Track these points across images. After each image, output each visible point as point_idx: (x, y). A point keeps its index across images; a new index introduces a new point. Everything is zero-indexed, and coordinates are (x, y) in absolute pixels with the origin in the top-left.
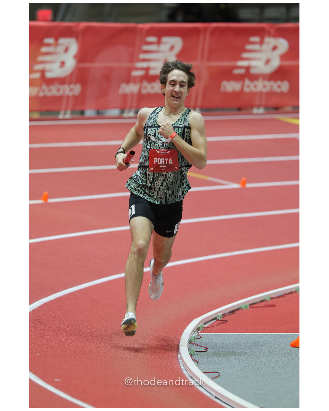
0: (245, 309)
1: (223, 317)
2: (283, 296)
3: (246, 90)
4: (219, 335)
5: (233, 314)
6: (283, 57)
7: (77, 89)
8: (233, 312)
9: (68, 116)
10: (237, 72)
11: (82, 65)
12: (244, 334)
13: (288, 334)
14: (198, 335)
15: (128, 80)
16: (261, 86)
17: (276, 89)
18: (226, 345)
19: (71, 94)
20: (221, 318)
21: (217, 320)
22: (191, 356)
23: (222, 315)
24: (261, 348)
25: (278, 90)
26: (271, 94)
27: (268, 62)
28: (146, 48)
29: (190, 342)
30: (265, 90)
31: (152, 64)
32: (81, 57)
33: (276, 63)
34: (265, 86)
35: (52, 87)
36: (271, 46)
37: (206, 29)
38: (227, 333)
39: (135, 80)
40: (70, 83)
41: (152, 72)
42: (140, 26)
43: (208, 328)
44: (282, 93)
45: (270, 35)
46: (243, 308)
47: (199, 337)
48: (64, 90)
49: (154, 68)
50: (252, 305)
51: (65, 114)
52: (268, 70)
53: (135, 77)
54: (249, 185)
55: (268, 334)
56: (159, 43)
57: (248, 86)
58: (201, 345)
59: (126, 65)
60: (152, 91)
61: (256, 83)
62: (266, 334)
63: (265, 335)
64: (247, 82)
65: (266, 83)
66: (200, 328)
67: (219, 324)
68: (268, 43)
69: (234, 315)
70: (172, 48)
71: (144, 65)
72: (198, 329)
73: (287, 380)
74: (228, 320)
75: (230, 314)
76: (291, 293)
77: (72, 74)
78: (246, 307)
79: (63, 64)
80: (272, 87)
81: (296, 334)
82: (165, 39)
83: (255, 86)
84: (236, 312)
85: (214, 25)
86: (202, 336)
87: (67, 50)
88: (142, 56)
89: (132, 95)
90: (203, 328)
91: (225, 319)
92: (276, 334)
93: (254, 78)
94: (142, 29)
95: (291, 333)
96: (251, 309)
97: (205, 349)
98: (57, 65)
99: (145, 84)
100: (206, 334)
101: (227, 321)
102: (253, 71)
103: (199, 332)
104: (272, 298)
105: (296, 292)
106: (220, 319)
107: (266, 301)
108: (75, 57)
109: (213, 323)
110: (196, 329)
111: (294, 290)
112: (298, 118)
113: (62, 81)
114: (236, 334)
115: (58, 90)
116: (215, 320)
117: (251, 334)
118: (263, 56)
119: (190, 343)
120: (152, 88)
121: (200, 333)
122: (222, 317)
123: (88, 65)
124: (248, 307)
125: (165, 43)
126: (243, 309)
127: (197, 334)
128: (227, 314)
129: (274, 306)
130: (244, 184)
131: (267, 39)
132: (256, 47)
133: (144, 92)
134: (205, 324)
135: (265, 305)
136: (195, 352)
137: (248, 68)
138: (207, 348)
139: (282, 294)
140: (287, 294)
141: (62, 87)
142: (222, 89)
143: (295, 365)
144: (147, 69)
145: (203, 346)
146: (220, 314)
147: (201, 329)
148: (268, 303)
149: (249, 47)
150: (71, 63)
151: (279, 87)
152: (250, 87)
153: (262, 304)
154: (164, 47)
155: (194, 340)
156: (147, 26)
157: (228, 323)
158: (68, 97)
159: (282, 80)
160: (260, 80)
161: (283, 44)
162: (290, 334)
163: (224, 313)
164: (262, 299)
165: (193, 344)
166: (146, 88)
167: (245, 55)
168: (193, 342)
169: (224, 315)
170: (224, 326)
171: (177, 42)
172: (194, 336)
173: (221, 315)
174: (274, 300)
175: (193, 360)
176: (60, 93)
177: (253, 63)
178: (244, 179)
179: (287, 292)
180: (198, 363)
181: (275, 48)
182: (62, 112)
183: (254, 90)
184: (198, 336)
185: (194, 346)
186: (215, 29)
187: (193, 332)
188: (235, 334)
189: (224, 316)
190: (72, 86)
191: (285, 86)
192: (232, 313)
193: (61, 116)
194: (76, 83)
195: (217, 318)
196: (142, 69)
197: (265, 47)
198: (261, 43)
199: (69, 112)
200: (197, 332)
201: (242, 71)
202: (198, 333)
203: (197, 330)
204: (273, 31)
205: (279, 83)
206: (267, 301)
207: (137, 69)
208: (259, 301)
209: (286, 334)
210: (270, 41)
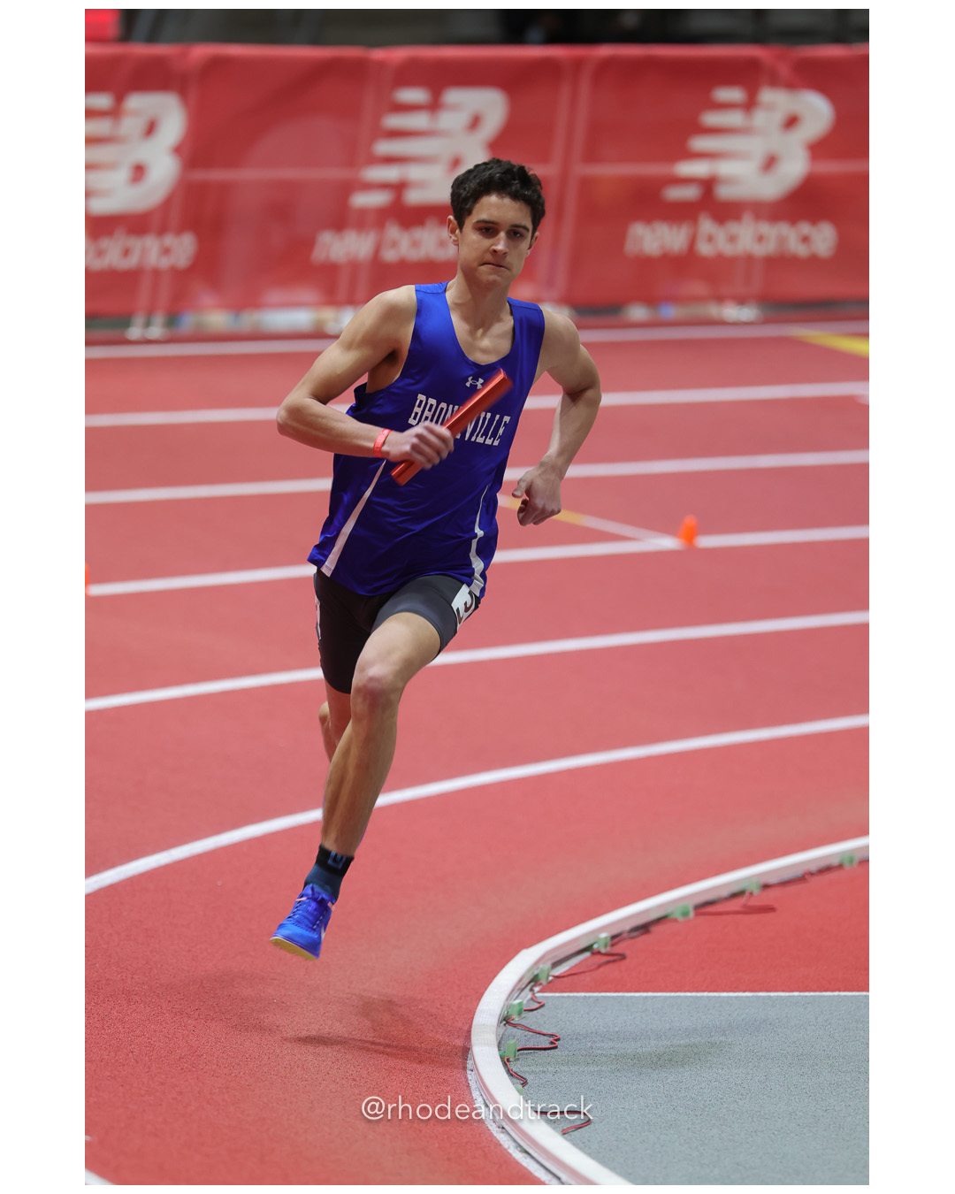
0: (681, 919)
1: (612, 945)
2: (803, 878)
3: (704, 249)
4: (597, 999)
5: (642, 934)
6: (818, 149)
7: (183, 248)
8: (644, 928)
9: (156, 331)
10: (675, 194)
11: (200, 175)
12: (673, 994)
13: (806, 994)
14: (532, 999)
15: (341, 219)
16: (748, 239)
17: (797, 248)
18: (617, 1029)
19: (165, 263)
20: (606, 946)
21: (593, 954)
22: (505, 1062)
23: (609, 940)
24: (723, 1039)
25: (801, 250)
26: (779, 263)
27: (770, 163)
28: (394, 121)
29: (506, 1020)
30: (760, 250)
31: (414, 173)
32: (194, 152)
33: (795, 167)
34: (760, 239)
35: (105, 243)
36: (778, 117)
37: (578, 64)
38: (620, 994)
39: (362, 221)
40: (162, 231)
41: (414, 197)
42: (378, 54)
43: (565, 979)
44: (814, 260)
45: (775, 81)
46: (677, 915)
47: (536, 1005)
48: (144, 252)
49: (421, 185)
50: (705, 907)
51: (148, 324)
52: (772, 187)
53: (363, 212)
54: (706, 542)
55: (746, 997)
56: (434, 106)
57: (710, 239)
58: (538, 1030)
59: (335, 174)
60: (414, 255)
61: (733, 227)
62: (742, 997)
63: (736, 997)
64: (707, 225)
65: (766, 228)
66: (540, 976)
67: (599, 966)
68: (771, 107)
69: (645, 937)
70: (475, 122)
71: (390, 174)
72: (535, 980)
73: (792, 1135)
74: (627, 953)
75: (634, 934)
76: (827, 869)
77: (167, 203)
78: (685, 914)
79: (139, 172)
80: (782, 240)
81: (830, 996)
82: (453, 96)
83: (732, 239)
84: (654, 929)
85: (605, 51)
86: (545, 1002)
87: (151, 129)
88: (384, 147)
89: (354, 266)
90: (551, 978)
91: (617, 949)
92: (772, 994)
93: (727, 212)
94: (381, 65)
95: (817, 994)
96: (702, 919)
97: (552, 1043)
98: (123, 175)
99: (393, 231)
100: (557, 994)
101: (622, 957)
102: (724, 192)
103: (536, 989)
104: (766, 887)
105: (840, 866)
106: (603, 951)
107: (747, 894)
108: (178, 150)
109: (581, 962)
110: (526, 981)
111: (835, 862)
112: (866, 335)
113: (136, 224)
114: (650, 994)
115: (126, 252)
116: (587, 954)
117: (694, 994)
118: (756, 147)
119: (508, 1022)
120: (415, 244)
121: (538, 992)
122: (609, 943)
123: (217, 175)
124: (692, 914)
125: (455, 107)
126: (676, 920)
127: (530, 996)
128: (625, 935)
129: (769, 909)
130: (690, 537)
131: (768, 95)
132: (734, 118)
133: (390, 255)
134: (555, 964)
135: (744, 906)
136: (519, 1050)
137: (708, 184)
138: (558, 1040)
139: (799, 872)
140: (811, 874)
141: (136, 244)
142: (631, 247)
143: (821, 1091)
144: (399, 187)
145: (545, 1032)
146: (603, 935)
147: (544, 982)
148: (754, 902)
149: (711, 119)
150: (164, 169)
151: (805, 239)
152: (715, 239)
153: (736, 905)
154: (452, 120)
155: (520, 1014)
156: (399, 54)
157: (627, 961)
158: (156, 273)
159: (814, 219)
160: (747, 218)
161: (817, 111)
162: (812, 994)
163: (615, 931)
164: (736, 889)
165: (515, 1026)
166: (394, 244)
167: (700, 143)
168: (516, 1020)
169: (616, 938)
170: (612, 971)
171: (490, 105)
172: (520, 1004)
173: (606, 938)
174: (772, 893)
175: (512, 1075)
176: (132, 262)
177: (725, 168)
178: (690, 520)
179: (813, 868)
180: (525, 1083)
181: (792, 122)
182: (139, 320)
183: (728, 249)
184: (532, 1002)
185: (518, 1032)
186: (607, 65)
187: (518, 989)
188: (645, 994)
189: (616, 940)
190: (169, 240)
191: (823, 239)
192: (641, 931)
193: (135, 332)
194: (180, 231)
195: (595, 946)
196: (384, 186)
197: (760, 118)
198: (750, 105)
199: (159, 319)
200: (531, 990)
201: (690, 193)
202: (534, 994)
203: (530, 983)
204: (784, 70)
205: (805, 228)
206: (751, 894)
207: (369, 187)
208: (725, 893)
209: (802, 994)
210: (777, 101)
